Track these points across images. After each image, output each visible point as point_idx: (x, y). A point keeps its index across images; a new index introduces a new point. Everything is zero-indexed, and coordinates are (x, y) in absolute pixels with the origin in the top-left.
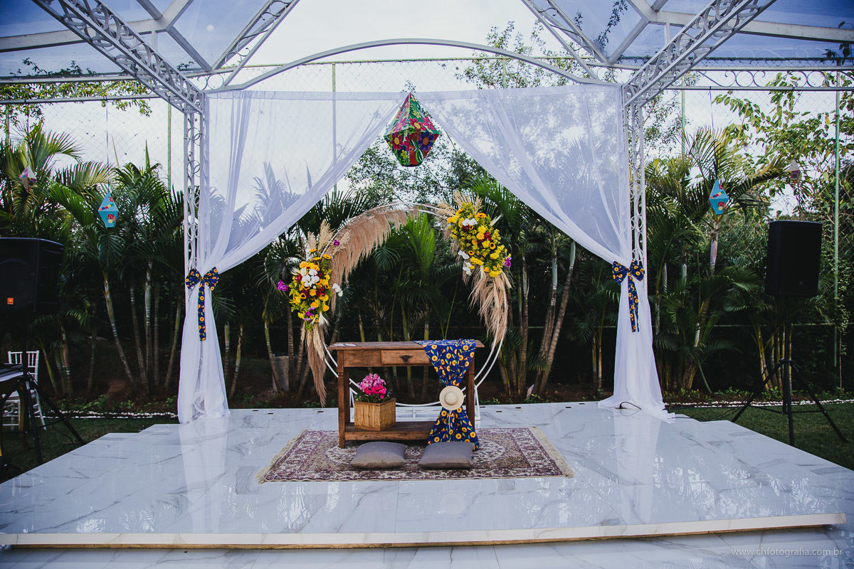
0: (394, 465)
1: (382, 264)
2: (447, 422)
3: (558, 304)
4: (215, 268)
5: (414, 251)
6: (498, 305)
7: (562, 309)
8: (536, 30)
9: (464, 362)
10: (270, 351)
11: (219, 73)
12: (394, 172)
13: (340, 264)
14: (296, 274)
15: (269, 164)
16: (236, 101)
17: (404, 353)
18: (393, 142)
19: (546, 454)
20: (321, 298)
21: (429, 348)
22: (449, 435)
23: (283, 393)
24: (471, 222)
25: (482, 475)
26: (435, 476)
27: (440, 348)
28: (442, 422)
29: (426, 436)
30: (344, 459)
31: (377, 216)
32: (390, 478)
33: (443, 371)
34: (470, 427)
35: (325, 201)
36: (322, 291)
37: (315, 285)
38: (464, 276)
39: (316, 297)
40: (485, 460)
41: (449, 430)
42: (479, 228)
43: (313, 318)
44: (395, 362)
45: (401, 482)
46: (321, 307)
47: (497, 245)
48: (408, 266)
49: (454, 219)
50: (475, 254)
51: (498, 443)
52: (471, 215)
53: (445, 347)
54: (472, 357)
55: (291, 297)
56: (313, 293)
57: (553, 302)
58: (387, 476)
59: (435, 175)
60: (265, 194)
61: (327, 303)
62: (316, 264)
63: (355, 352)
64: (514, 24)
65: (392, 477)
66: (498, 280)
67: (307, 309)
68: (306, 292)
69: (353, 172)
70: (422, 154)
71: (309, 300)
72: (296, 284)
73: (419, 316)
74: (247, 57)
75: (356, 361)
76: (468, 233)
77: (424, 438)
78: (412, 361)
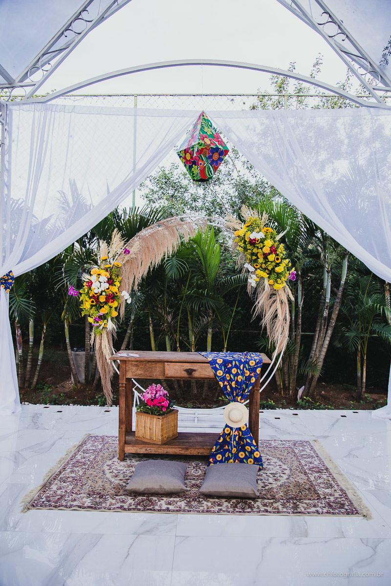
0: (173, 491)
1: (171, 273)
2: (230, 439)
3: (330, 314)
4: (11, 272)
5: (201, 263)
6: (280, 317)
7: (333, 319)
8: (313, 72)
9: (249, 378)
10: (69, 347)
11: (22, 86)
12: (186, 194)
13: (130, 271)
14: (88, 280)
15: (74, 180)
16: (37, 113)
17: (188, 366)
18: (185, 158)
19: (333, 479)
20: (110, 304)
21: (213, 362)
22: (232, 454)
23: (79, 385)
24: (258, 236)
25: (269, 509)
26: (217, 508)
27: (225, 363)
28: (225, 440)
29: (208, 451)
30: (121, 477)
31: (167, 228)
32: (168, 510)
33: (228, 386)
34: (254, 446)
35: (123, 215)
36: (111, 297)
37: (105, 291)
38: (249, 288)
39: (106, 303)
40: (270, 486)
41: (232, 449)
42: (265, 242)
43: (102, 323)
44: (178, 375)
45: (180, 515)
46: (110, 312)
47: (282, 259)
48: (195, 276)
49: (241, 233)
50: (261, 267)
51: (280, 460)
52: (258, 230)
53: (231, 362)
54: (258, 373)
55: (82, 302)
56: (102, 299)
57: (326, 313)
58: (164, 507)
59: (220, 198)
60: (68, 206)
61: (116, 308)
62: (107, 271)
63: (139, 362)
64: (295, 64)
65: (171, 507)
66: (281, 292)
67: (96, 315)
68: (96, 298)
69: (151, 193)
70: (211, 169)
71: (98, 305)
72: (86, 290)
73: (203, 321)
74: (49, 72)
75: (139, 372)
76: (255, 247)
77: (206, 454)
78: (196, 374)
